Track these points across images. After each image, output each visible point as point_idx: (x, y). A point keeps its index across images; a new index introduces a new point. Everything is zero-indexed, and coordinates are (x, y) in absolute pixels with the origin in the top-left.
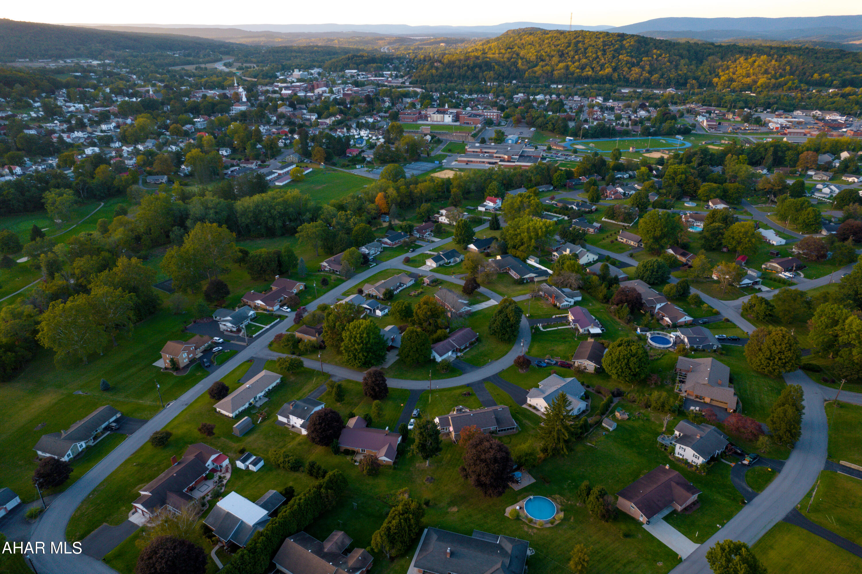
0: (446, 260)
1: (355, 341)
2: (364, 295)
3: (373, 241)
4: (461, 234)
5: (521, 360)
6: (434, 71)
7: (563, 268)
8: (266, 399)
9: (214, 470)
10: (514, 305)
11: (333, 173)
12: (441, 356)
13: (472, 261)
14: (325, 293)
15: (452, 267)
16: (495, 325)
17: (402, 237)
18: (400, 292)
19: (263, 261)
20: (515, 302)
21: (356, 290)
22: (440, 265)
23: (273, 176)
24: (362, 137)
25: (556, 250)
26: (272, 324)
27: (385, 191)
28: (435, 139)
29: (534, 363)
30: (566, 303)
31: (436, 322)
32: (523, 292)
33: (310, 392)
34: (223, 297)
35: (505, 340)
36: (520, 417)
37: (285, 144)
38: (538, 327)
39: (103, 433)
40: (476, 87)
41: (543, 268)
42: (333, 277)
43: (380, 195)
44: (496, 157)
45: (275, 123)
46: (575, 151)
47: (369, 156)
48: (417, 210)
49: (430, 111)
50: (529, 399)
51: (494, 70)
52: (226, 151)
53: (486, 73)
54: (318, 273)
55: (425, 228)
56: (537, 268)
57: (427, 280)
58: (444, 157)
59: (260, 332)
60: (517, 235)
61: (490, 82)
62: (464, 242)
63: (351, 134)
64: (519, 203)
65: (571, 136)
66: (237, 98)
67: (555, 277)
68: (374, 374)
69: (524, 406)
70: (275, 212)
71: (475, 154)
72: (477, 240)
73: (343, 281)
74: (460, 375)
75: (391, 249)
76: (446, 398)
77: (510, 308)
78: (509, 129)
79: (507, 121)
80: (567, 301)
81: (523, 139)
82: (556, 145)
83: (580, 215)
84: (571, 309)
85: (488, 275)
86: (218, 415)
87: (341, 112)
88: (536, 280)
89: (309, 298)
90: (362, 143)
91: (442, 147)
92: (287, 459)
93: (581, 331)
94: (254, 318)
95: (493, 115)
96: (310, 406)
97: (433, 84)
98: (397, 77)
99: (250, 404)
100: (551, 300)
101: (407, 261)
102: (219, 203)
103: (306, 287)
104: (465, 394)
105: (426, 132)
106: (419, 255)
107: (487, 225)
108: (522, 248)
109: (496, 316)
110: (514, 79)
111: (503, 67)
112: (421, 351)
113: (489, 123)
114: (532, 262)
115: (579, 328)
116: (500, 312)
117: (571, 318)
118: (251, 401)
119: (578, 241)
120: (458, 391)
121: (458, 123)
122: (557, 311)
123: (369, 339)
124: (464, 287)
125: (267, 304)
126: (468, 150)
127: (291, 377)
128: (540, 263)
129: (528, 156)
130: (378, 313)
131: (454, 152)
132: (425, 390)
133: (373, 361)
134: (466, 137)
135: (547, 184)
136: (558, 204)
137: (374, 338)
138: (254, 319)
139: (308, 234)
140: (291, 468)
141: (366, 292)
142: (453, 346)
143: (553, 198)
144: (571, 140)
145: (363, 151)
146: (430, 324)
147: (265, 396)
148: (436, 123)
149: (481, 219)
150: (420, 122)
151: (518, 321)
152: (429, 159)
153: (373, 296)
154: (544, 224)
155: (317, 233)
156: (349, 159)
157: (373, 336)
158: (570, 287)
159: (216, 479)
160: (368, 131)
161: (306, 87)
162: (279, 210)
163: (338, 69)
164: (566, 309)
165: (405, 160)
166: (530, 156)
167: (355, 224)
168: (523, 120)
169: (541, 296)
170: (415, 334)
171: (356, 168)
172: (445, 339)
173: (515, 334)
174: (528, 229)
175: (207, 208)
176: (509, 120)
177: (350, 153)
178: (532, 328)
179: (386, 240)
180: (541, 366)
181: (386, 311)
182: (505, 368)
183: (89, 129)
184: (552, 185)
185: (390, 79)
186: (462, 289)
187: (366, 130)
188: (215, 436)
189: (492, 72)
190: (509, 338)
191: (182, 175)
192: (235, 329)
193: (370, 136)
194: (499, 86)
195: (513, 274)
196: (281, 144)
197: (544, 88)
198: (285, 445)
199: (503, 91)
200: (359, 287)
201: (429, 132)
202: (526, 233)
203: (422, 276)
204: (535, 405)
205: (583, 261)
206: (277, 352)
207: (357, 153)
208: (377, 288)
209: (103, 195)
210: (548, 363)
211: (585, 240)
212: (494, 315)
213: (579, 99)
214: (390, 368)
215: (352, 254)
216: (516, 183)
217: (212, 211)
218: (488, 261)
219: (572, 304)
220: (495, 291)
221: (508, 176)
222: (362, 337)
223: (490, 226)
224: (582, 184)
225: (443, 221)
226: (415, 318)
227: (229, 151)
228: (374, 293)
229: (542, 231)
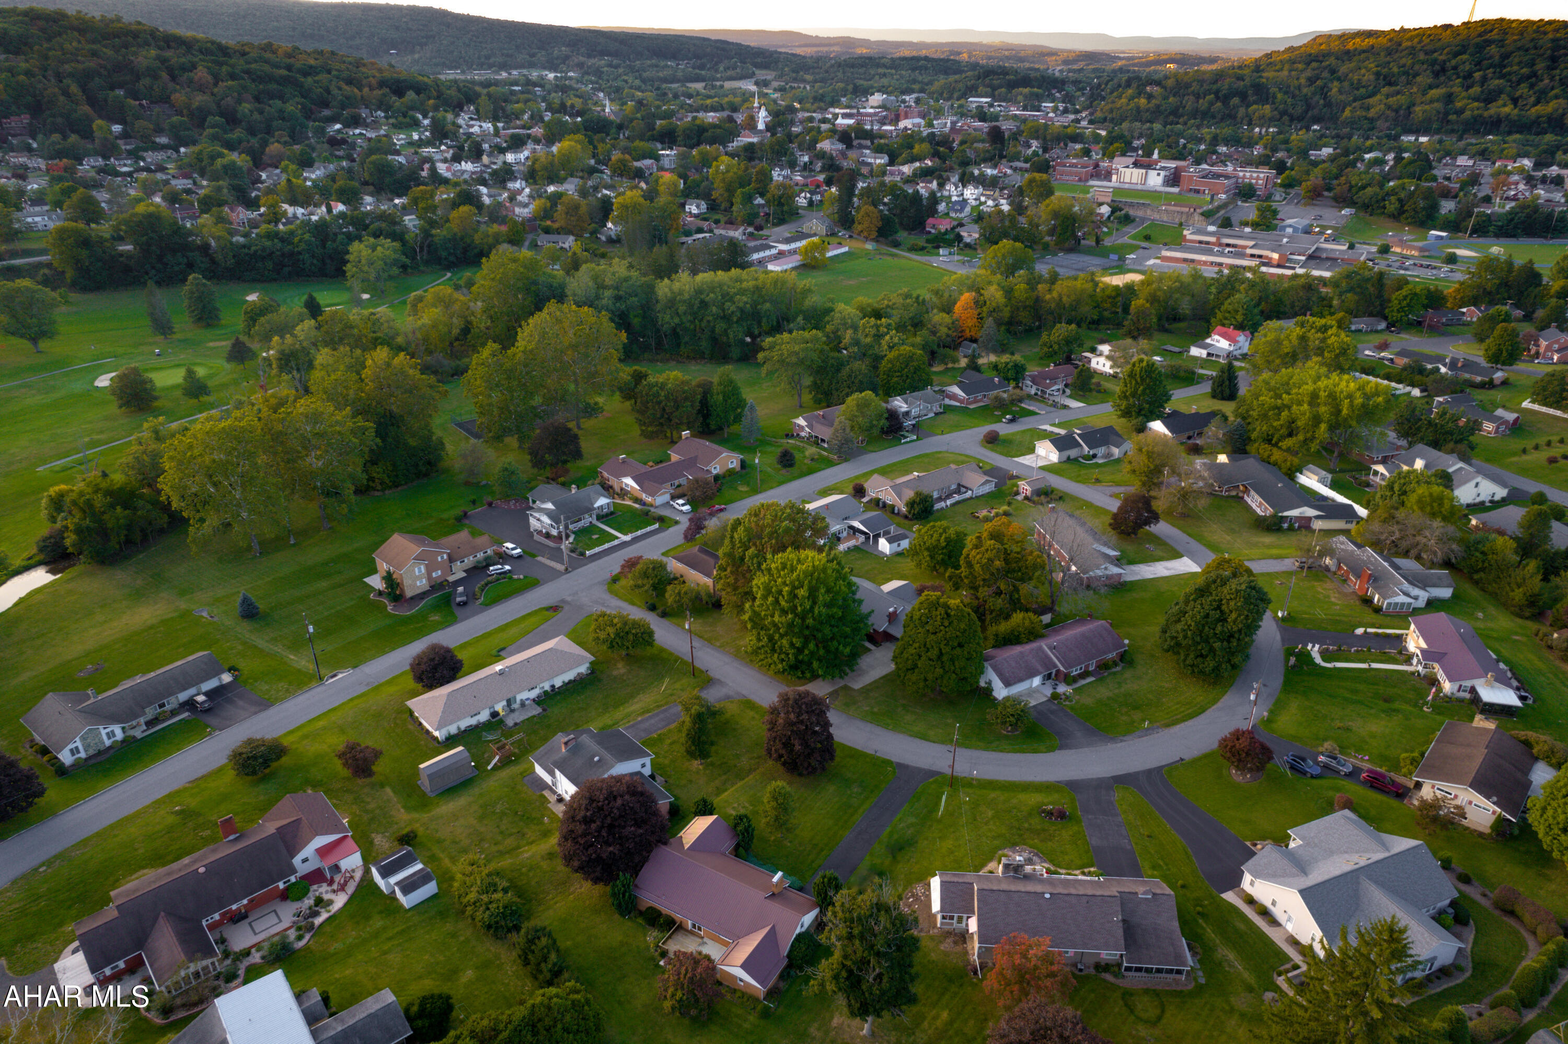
0: (1086, 448)
1: (777, 601)
2: (865, 500)
3: (924, 388)
4: (1134, 395)
5: (1243, 743)
6: (1143, 101)
7: (1403, 504)
8: (538, 710)
9: (316, 877)
10: (1245, 578)
11: (889, 259)
12: (1007, 683)
13: (1150, 455)
14: (781, 483)
15: (1097, 465)
16: (1179, 627)
17: (995, 387)
18: (953, 505)
19: (667, 397)
20: (1249, 572)
21: (850, 489)
22: (1069, 458)
23: (768, 253)
24: (965, 201)
25: (1384, 461)
26: (639, 533)
27: (978, 291)
28: (1118, 214)
29: (1281, 761)
30: (1402, 599)
31: (1016, 589)
32: (1274, 552)
33: (643, 713)
34: (565, 462)
35: (1202, 672)
36: (1210, 933)
37: (811, 203)
38: (1308, 655)
39: (173, 713)
40: (1227, 131)
41: (1341, 499)
42: (811, 450)
43: (967, 297)
44: (1253, 256)
45: (806, 167)
46: (1452, 259)
47: (971, 234)
48: (1044, 337)
49: (1119, 163)
50: (1247, 878)
51: (1273, 103)
52: (698, 207)
53: (1255, 107)
54: (785, 441)
55: (1054, 379)
56: (1325, 498)
57: (1025, 488)
58: (1133, 249)
59: (606, 546)
60: (1279, 409)
61: (1261, 126)
62: (1139, 412)
63: (946, 193)
64: (1295, 342)
65: (1441, 230)
66: (751, 124)
67: (1376, 526)
68: (796, 701)
69: (1230, 896)
70: (733, 308)
71: (1204, 248)
72: (1175, 413)
73: (830, 464)
74: (1050, 749)
75: (963, 410)
76: (990, 813)
77: (1233, 584)
78: (1290, 209)
79: (1288, 194)
80: (1406, 594)
81: (1324, 228)
82: (1402, 243)
83: (1456, 388)
84: (1421, 618)
85: (1185, 495)
86: (411, 727)
87: (935, 154)
88: (1318, 525)
89: (743, 488)
90: (961, 211)
91: (1132, 230)
92: (485, 898)
93: (1447, 687)
94: (607, 515)
95: (1258, 178)
96: (608, 756)
97: (1138, 124)
98: (1066, 111)
99: (495, 714)
100: (1355, 584)
101: (992, 440)
102: (626, 279)
103: (743, 465)
104: (1050, 814)
105: (1101, 199)
106: (1024, 432)
107: (1206, 388)
108: (1288, 443)
109: (1187, 602)
110: (1317, 120)
111: (1294, 97)
112: (952, 660)
113: (1246, 192)
114: (1310, 480)
115: (1441, 676)
116: (1202, 592)
117: (1415, 643)
118: (499, 707)
119: (1451, 445)
120: (1034, 799)
121: (1175, 190)
122: (1371, 617)
123: (814, 603)
124: (1115, 516)
125: (643, 489)
126: (1189, 237)
127: (620, 665)
128: (1334, 486)
129: (1328, 259)
130: (884, 546)
131: (1156, 242)
132: (938, 773)
133: (815, 665)
134: (1189, 215)
135: (1371, 315)
136: (1396, 360)
137: (827, 605)
138: (606, 517)
139: (782, 355)
140: (489, 927)
141: (872, 494)
142: (1048, 663)
143: (1383, 347)
144: (1441, 238)
145: (961, 225)
146: (999, 593)
147: (537, 701)
148: (1126, 186)
149: (1193, 373)
150: (1091, 183)
151: (1251, 627)
152: (1098, 249)
153: (885, 505)
154: (1361, 388)
155: (801, 355)
156: (929, 237)
157: (828, 598)
158: (1418, 558)
159: (309, 902)
160: (981, 189)
161: (885, 117)
162: (741, 305)
163: (955, 96)
164: (1402, 616)
165: (1046, 247)
166: (1335, 260)
167: (891, 348)
168: (1326, 193)
169: (1327, 569)
170: (941, 610)
171: (938, 254)
172: (1029, 641)
173: (1237, 660)
174: (1314, 396)
175: (601, 286)
176: (1293, 192)
177: (934, 227)
178: (1290, 653)
179: (956, 390)
180: (1304, 773)
181: (905, 544)
182: (1187, 756)
183: (485, 159)
184: (1385, 318)
185: (1051, 115)
186: (1108, 520)
187: (976, 188)
188: (373, 779)
189: (1268, 107)
190: (1216, 669)
191: (603, 238)
192: (554, 532)
193: (983, 199)
194: (1279, 133)
195: (1257, 504)
196: (802, 201)
197: (1385, 140)
198: (518, 847)
199: (1287, 142)
200: (858, 482)
201: (1109, 200)
202: (1306, 406)
203: (1018, 477)
204: (1268, 904)
205: (1465, 494)
206: (620, 598)
207: (948, 227)
208: (897, 489)
209: (452, 259)
210: (1326, 767)
211: (1472, 448)
212: (1181, 599)
213: (1471, 163)
214: (866, 690)
215: (863, 406)
216: (1293, 306)
217: (608, 293)
218: (1193, 463)
219: (1421, 603)
220: (1199, 539)
221: (1274, 293)
222: (796, 596)
223: (1214, 390)
224: (1468, 324)
225: (1100, 367)
226: (964, 571)
227: (704, 206)
228: (890, 497)
229: (1351, 404)
